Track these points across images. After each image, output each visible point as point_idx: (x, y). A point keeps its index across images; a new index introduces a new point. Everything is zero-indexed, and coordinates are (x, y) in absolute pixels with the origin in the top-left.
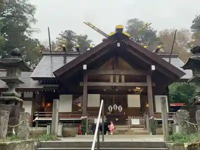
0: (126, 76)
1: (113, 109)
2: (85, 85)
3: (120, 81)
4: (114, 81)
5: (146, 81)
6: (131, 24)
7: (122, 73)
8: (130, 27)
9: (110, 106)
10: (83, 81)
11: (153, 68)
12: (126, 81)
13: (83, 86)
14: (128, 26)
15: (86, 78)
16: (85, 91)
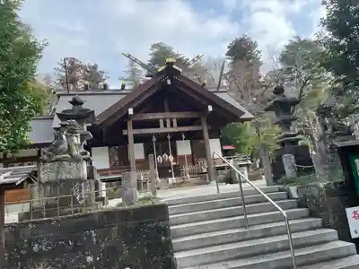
0: (178, 119)
1: (163, 158)
2: (130, 132)
3: (172, 125)
4: (165, 126)
5: (200, 124)
6: (155, 50)
7: (173, 116)
8: (155, 54)
9: (160, 156)
10: (126, 129)
11: (210, 108)
12: (179, 125)
13: (127, 135)
14: (151, 52)
15: (130, 124)
16: (131, 140)
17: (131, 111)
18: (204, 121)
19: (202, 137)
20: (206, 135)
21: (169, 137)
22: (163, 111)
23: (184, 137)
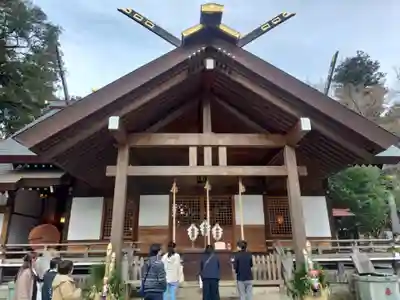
0: (230, 149)
1: (200, 232)
2: (121, 171)
3: (215, 162)
4: (200, 162)
5: (281, 162)
7: (220, 142)
9: (193, 226)
10: (115, 163)
12: (231, 162)
13: (114, 178)
15: (124, 154)
17: (114, 123)
18: (290, 155)
19: (284, 192)
20: (294, 186)
21: (208, 187)
22: (198, 129)
23: (242, 188)
